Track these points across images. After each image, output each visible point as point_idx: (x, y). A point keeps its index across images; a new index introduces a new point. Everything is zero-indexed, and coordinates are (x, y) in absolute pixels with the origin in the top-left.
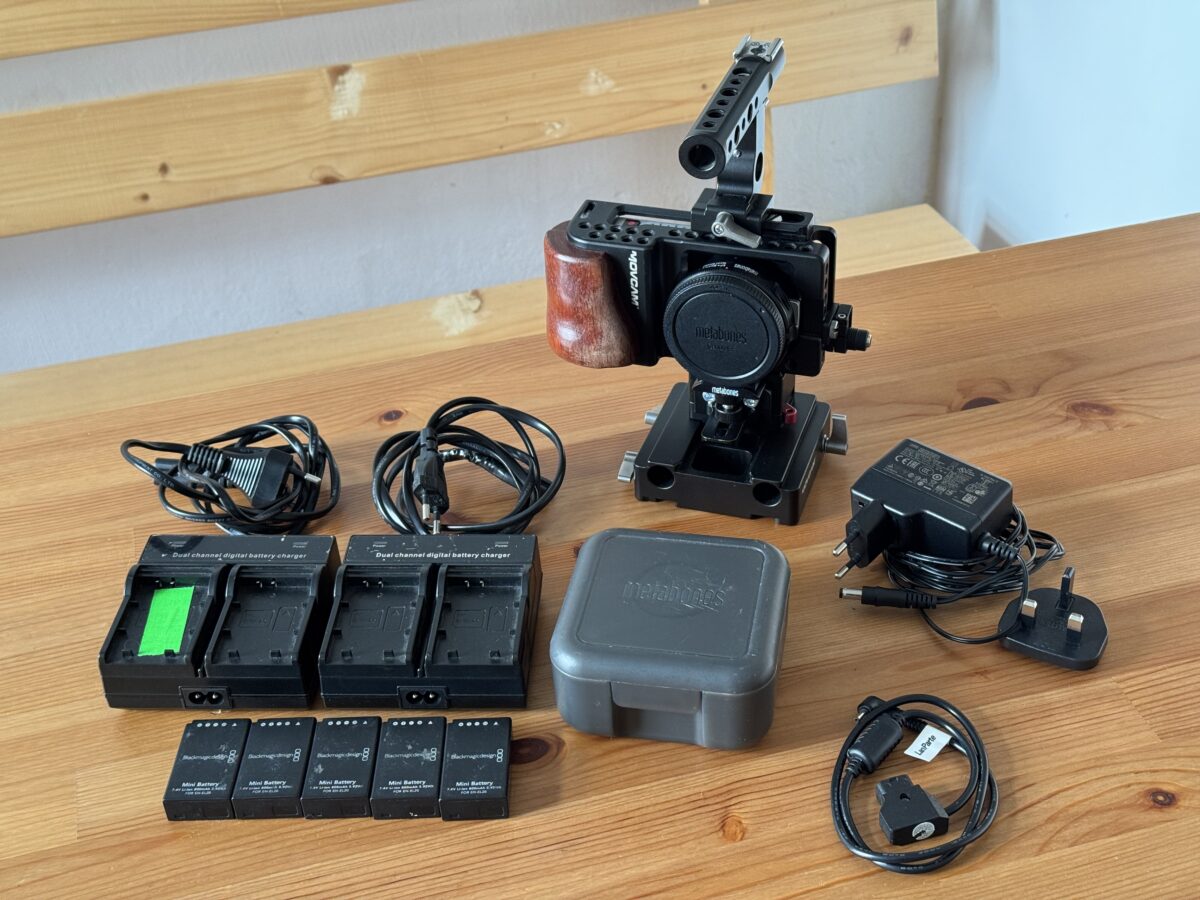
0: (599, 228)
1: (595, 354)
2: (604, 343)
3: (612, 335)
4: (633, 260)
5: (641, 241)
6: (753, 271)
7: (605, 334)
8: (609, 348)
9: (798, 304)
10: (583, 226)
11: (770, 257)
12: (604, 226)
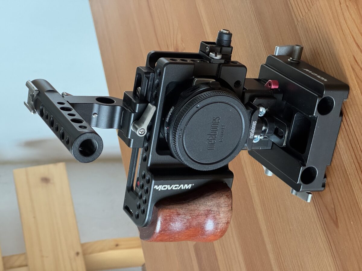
0: (139, 207)
1: (222, 215)
2: (215, 209)
3: (209, 203)
4: (160, 188)
5: (149, 182)
6: (172, 110)
7: (209, 208)
8: (219, 206)
9: (196, 79)
10: (138, 216)
11: (163, 97)
12: (138, 203)
